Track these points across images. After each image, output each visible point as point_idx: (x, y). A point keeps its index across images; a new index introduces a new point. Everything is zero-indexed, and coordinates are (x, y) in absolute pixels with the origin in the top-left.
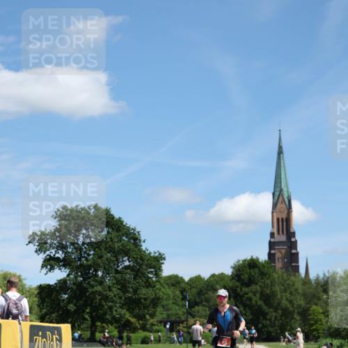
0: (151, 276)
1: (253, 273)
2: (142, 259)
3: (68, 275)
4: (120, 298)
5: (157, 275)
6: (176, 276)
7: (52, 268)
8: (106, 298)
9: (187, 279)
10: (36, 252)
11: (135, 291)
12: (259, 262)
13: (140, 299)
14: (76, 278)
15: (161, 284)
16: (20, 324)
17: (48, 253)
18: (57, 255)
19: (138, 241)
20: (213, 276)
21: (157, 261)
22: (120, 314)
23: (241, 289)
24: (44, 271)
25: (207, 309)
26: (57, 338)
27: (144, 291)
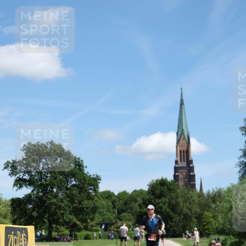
0: (91, 191)
1: (163, 189)
2: (84, 179)
3: (32, 191)
4: (69, 207)
5: (95, 191)
6: (109, 192)
7: (21, 187)
8: (59, 207)
9: (116, 194)
10: (10, 175)
11: (80, 203)
12: (167, 181)
13: (83, 208)
14: (38, 193)
15: (98, 197)
17: (18, 175)
18: (24, 177)
19: (81, 167)
20: (135, 191)
21: (95, 181)
22: (69, 219)
23: (155, 200)
24: (16, 188)
25: (131, 215)
26: (24, 236)
27: (86, 202)
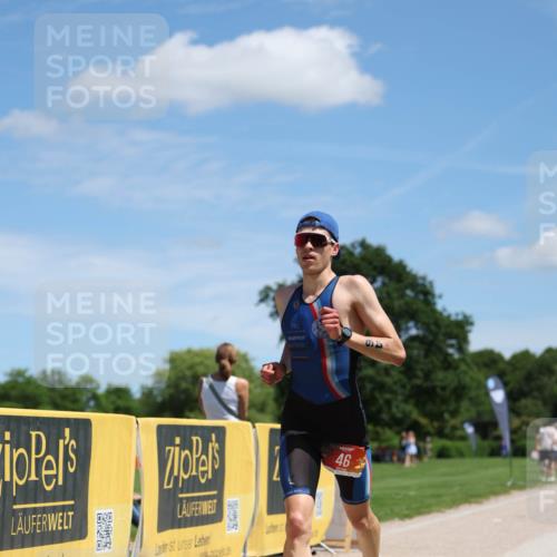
0: (451, 351)
2: (437, 324)
4: (404, 386)
5: (461, 349)
8: (381, 387)
10: (271, 315)
11: (427, 376)
13: (434, 388)
15: (468, 365)
16: (254, 427)
19: (430, 297)
20: (549, 350)
21: (460, 328)
25: (540, 403)
